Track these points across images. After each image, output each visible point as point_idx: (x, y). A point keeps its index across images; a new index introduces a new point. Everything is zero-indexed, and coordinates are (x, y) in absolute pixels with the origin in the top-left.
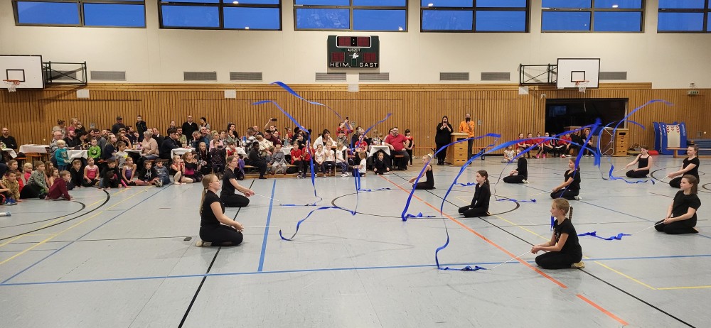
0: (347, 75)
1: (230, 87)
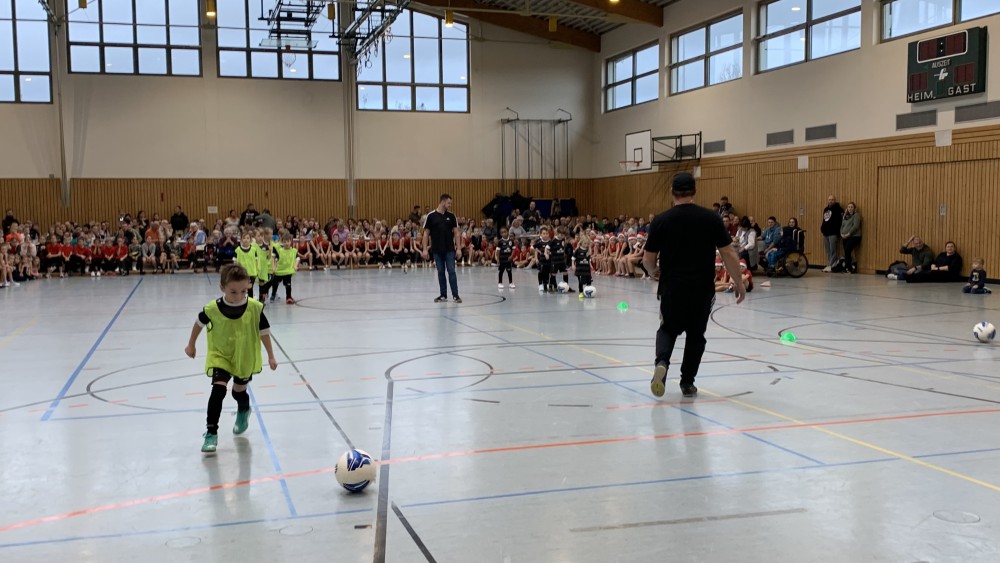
1: (803, 151)
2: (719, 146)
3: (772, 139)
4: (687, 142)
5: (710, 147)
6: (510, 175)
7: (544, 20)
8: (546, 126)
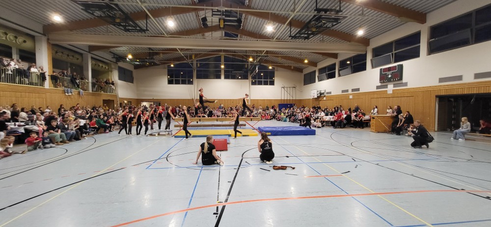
0: (389, 86)
1: (351, 94)
2: (330, 93)
3: (343, 91)
4: (322, 92)
5: (328, 93)
6: (283, 98)
7: (291, 66)
8: (291, 88)
